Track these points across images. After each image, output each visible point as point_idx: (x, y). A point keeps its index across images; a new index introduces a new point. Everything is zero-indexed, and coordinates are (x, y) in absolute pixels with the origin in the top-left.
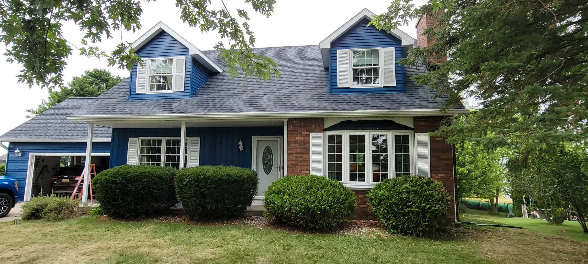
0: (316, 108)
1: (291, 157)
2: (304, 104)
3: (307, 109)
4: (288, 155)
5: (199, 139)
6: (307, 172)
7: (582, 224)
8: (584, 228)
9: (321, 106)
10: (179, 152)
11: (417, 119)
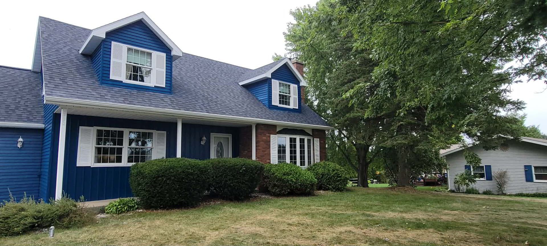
5: (165, 132)
6: (269, 161)
11: (314, 130)
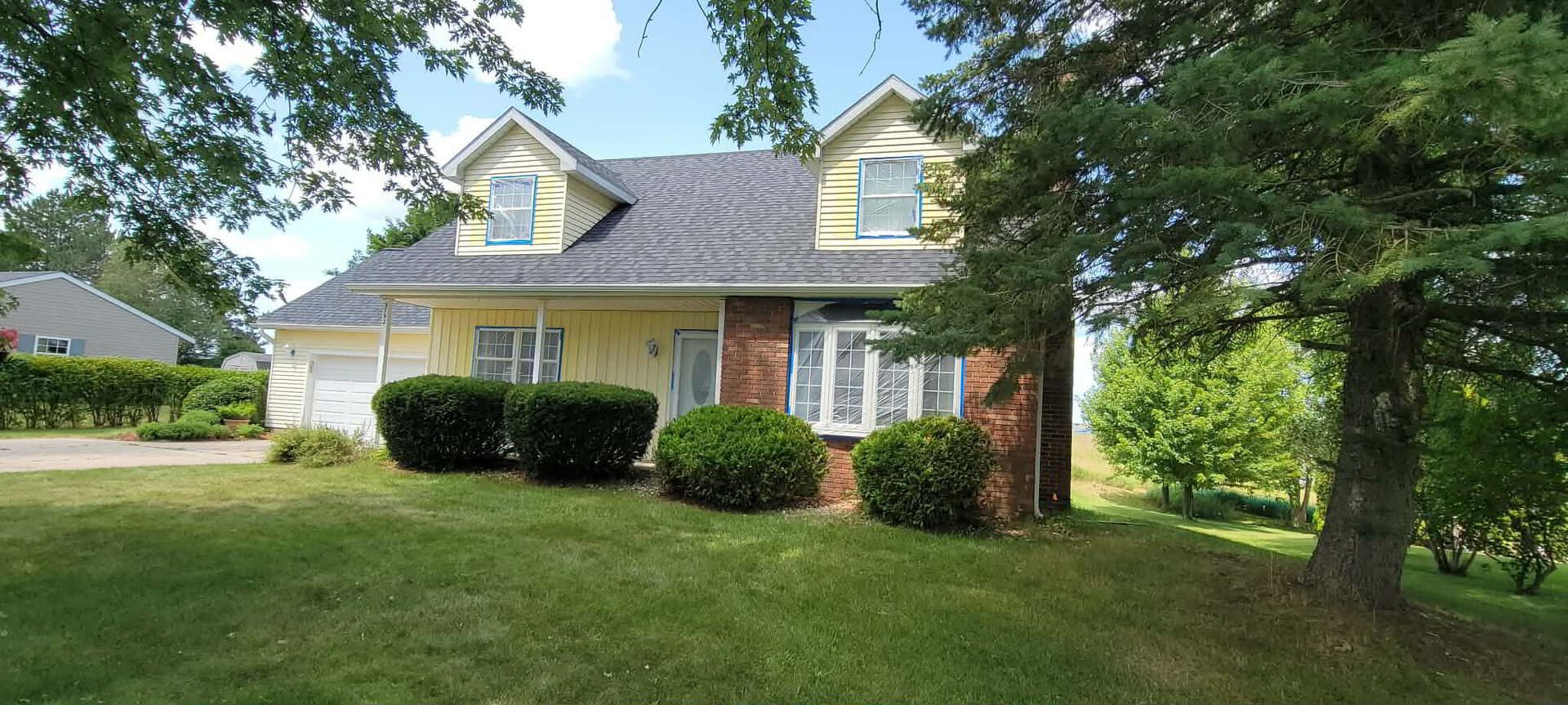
0: (778, 278)
1: (727, 371)
2: (757, 270)
3: (761, 278)
4: (723, 367)
7: (1437, 552)
8: (1440, 562)
9: (789, 274)
10: (533, 357)
